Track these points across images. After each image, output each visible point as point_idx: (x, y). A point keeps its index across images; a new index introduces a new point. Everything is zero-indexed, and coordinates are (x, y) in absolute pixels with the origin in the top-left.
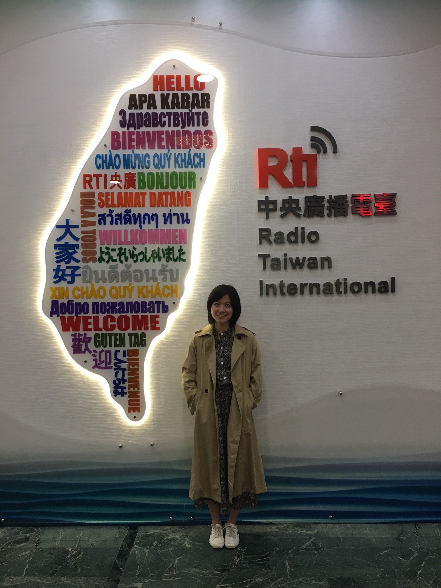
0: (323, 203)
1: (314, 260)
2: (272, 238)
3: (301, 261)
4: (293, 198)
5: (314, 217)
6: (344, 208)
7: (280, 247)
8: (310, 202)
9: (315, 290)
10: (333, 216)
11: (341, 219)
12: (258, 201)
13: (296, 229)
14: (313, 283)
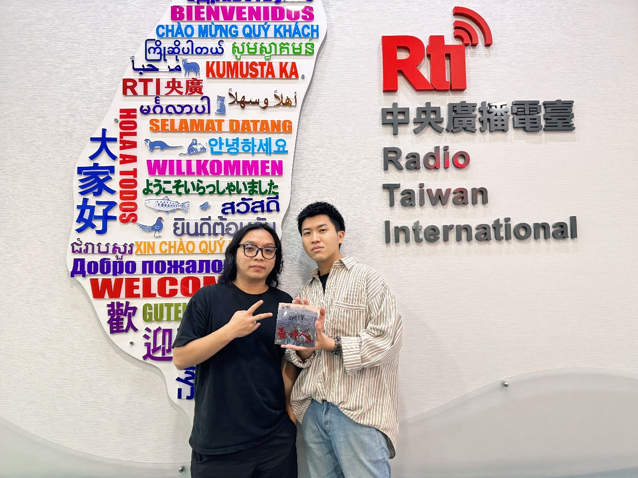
0: (473, 113)
1: (462, 192)
2: (403, 162)
3: (444, 193)
4: (432, 105)
5: (461, 132)
6: (503, 120)
7: (414, 174)
8: (455, 111)
9: (464, 235)
10: (487, 131)
11: (499, 135)
12: (383, 109)
13: (437, 148)
14: (462, 224)
